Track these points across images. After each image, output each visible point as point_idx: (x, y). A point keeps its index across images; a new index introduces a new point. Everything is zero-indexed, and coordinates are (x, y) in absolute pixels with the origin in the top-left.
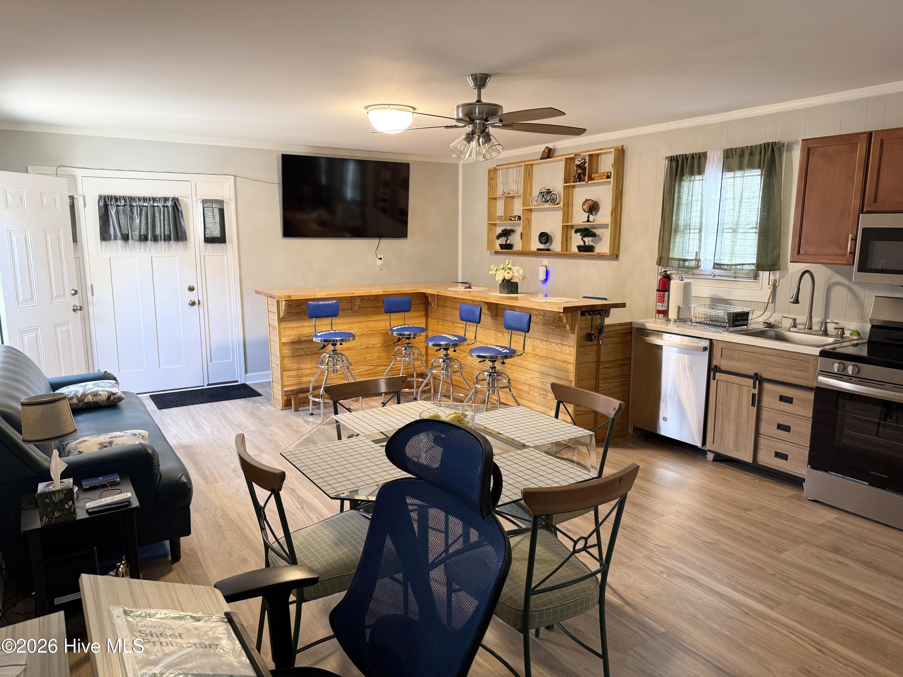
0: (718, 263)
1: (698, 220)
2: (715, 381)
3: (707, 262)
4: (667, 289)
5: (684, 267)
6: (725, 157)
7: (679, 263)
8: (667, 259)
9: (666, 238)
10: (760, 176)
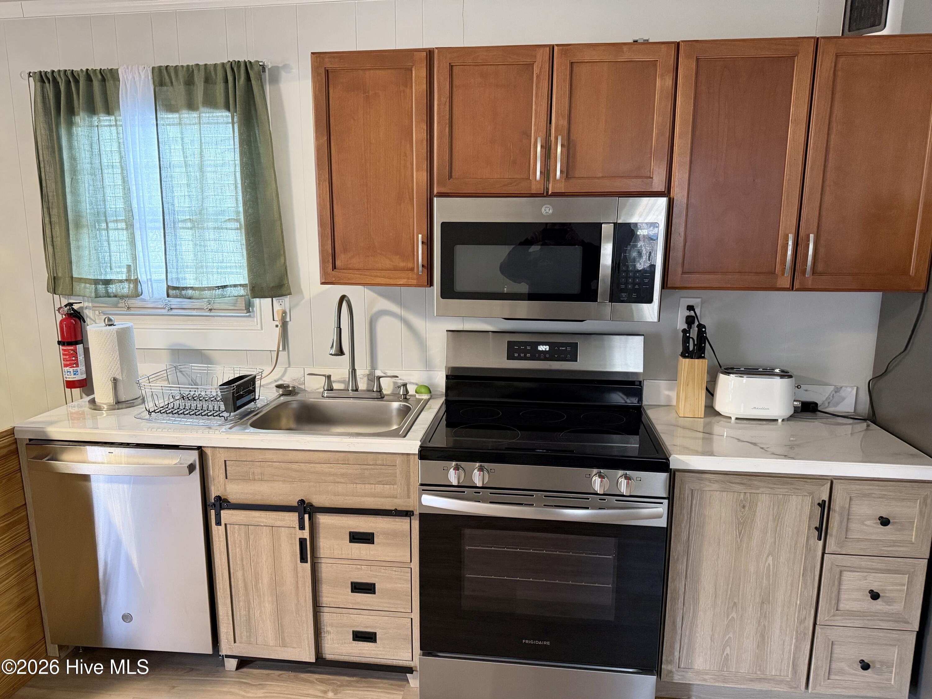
0: (175, 286)
1: (120, 205)
2: (222, 528)
3: (155, 286)
4: (79, 339)
5: (108, 295)
6: (157, 83)
7: (96, 289)
8: (67, 280)
9: (59, 239)
10: (231, 125)
